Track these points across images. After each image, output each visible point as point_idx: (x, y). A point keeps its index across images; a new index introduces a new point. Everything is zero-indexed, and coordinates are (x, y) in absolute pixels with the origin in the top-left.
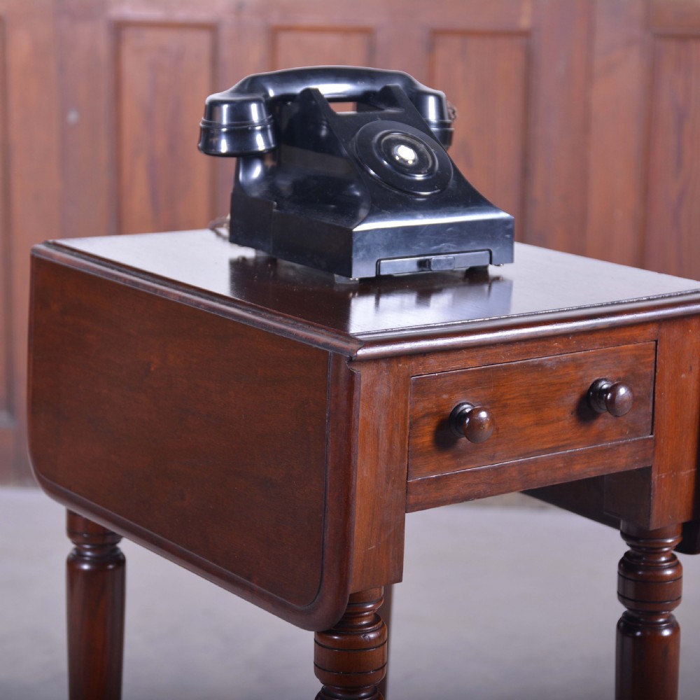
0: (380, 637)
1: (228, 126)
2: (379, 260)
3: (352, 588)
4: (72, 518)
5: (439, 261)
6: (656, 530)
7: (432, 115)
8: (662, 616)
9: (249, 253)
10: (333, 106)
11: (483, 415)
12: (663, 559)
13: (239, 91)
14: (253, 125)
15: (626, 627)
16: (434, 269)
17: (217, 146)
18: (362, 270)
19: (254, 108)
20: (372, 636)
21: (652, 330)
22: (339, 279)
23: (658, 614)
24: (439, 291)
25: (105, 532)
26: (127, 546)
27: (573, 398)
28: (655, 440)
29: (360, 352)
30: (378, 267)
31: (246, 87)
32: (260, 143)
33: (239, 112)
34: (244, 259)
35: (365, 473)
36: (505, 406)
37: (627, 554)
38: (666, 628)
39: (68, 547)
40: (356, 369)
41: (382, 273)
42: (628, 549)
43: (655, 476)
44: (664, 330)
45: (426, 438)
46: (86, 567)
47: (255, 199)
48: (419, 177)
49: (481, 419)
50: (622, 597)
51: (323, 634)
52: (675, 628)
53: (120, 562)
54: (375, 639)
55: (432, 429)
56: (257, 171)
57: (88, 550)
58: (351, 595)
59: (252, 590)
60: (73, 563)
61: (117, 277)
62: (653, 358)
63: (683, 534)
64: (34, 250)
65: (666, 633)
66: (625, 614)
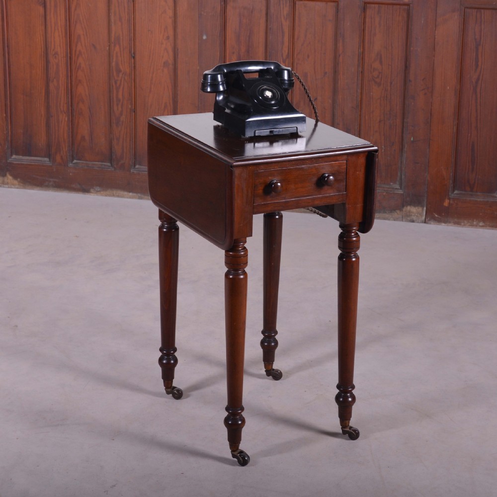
0: (244, 254)
1: (210, 83)
2: (255, 131)
3: (235, 238)
4: (160, 212)
5: (276, 131)
6: (348, 224)
7: (286, 77)
8: (352, 254)
9: (220, 124)
10: (245, 74)
11: (279, 184)
12: (353, 234)
13: (214, 71)
14: (219, 82)
15: (341, 258)
16: (275, 133)
17: (207, 89)
18: (249, 133)
19: (219, 76)
20: (242, 253)
21: (345, 157)
22: (242, 137)
23: (351, 253)
24: (277, 141)
25: (171, 218)
26: (179, 224)
27: (315, 179)
28: (346, 194)
29: (234, 164)
30: (255, 133)
31: (218, 69)
32: (221, 88)
33: (214, 78)
34: (218, 126)
35: (238, 202)
36: (289, 181)
37: (341, 233)
38: (354, 258)
39: (159, 223)
40: (234, 169)
41: (256, 135)
42: (342, 231)
43: (347, 206)
44: (349, 158)
45: (260, 191)
46: (165, 230)
47: (221, 106)
48: (273, 102)
49: (278, 185)
50: (340, 247)
51: (227, 252)
52: (357, 258)
53: (177, 229)
54: (243, 255)
55: (262, 188)
56: (221, 97)
57: (166, 224)
58: (235, 240)
59: (209, 237)
60: (161, 228)
61: (173, 133)
62: (345, 167)
63: (359, 226)
64: (149, 120)
65: (354, 259)
66: (341, 254)
